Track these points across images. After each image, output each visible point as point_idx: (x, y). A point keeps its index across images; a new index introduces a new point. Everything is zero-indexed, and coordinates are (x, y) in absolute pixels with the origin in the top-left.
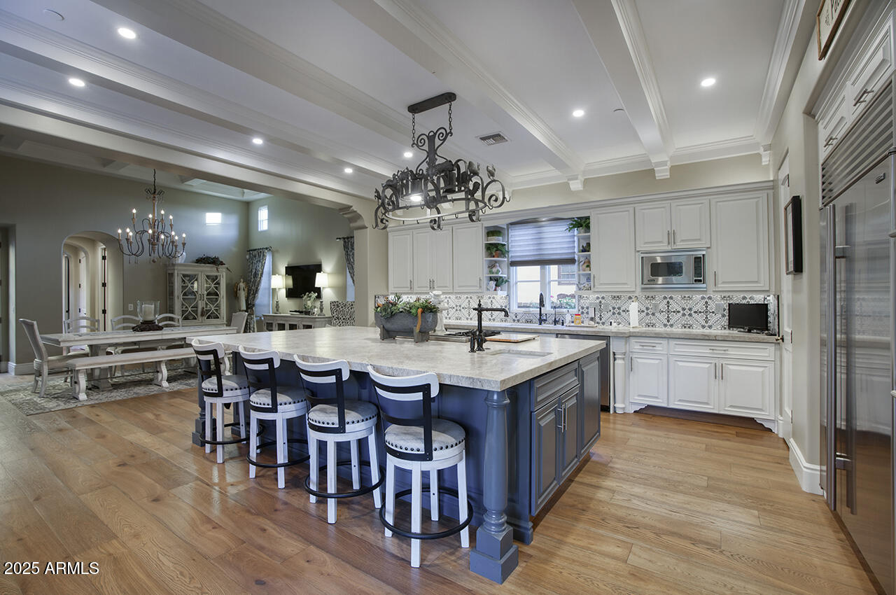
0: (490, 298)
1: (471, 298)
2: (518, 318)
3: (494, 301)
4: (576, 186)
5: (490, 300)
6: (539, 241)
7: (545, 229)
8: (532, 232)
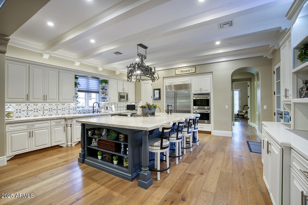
0: (68, 104)
1: (58, 105)
2: (80, 112)
3: (70, 106)
4: (101, 69)
5: (68, 106)
6: (88, 84)
7: (90, 80)
8: (86, 80)
